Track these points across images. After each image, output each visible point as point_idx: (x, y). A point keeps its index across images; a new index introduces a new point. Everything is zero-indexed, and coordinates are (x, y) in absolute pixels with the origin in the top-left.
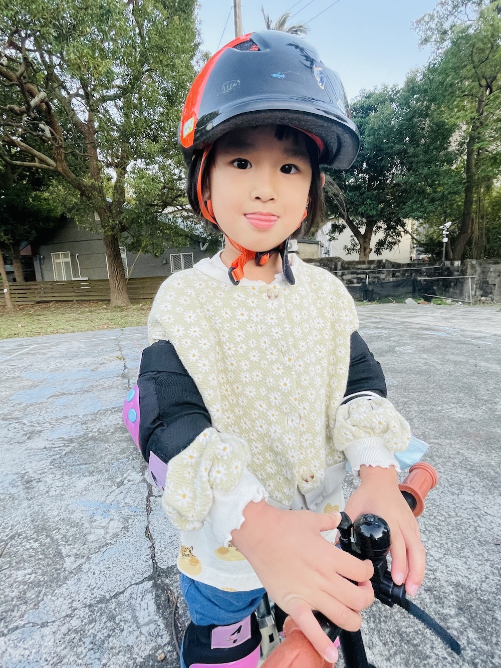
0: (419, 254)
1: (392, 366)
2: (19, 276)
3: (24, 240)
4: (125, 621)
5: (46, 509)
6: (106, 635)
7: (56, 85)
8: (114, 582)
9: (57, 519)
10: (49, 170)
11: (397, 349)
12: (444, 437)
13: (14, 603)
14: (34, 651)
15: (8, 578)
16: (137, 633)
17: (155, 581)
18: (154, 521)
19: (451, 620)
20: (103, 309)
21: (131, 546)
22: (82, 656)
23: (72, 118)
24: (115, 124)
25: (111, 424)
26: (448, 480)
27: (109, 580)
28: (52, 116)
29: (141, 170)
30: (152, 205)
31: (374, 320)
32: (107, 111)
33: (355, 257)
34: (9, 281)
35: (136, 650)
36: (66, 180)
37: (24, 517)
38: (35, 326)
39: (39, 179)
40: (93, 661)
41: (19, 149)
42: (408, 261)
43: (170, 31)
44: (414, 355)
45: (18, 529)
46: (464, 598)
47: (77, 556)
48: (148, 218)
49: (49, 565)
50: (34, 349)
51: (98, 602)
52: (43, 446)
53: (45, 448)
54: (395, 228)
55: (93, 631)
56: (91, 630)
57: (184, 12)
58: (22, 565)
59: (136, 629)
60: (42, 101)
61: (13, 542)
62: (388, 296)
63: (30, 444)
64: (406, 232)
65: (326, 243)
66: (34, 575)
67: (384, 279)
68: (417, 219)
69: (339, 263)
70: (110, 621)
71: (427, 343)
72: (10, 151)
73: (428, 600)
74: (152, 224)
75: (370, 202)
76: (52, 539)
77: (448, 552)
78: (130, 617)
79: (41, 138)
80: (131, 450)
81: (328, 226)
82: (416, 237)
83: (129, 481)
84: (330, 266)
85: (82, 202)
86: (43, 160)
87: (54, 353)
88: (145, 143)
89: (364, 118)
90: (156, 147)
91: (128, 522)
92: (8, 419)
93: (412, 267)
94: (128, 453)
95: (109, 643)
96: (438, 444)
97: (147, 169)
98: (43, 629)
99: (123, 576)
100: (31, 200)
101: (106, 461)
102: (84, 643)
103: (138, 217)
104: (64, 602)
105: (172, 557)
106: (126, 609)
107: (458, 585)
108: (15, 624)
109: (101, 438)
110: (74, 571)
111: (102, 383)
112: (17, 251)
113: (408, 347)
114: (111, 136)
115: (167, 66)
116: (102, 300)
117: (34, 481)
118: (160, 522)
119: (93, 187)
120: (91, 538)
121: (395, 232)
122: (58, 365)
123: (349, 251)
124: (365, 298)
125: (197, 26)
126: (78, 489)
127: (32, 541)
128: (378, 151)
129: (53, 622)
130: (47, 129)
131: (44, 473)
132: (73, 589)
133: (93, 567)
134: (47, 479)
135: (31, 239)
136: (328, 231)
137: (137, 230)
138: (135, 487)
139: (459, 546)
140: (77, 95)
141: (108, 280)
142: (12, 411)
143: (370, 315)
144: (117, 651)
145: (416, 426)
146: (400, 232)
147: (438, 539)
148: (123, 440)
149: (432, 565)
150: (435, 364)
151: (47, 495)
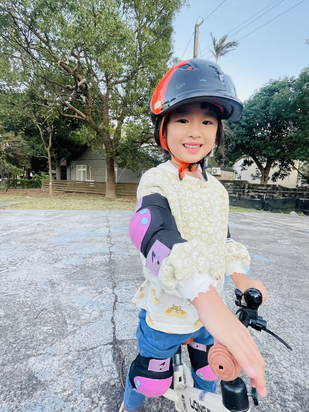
0: (303, 183)
1: (274, 251)
2: (58, 176)
3: (64, 157)
4: (95, 362)
5: (60, 299)
6: (85, 367)
7: (92, 75)
8: (92, 341)
9: (66, 305)
10: (82, 119)
11: (279, 241)
12: (302, 298)
13: (41, 342)
14: (48, 367)
15: (39, 329)
16: (101, 369)
17: (114, 345)
18: (116, 315)
19: (289, 402)
20: (101, 199)
21: (103, 326)
22: (72, 374)
23: (98, 92)
24: (120, 96)
25: (99, 261)
26: (301, 324)
27: (89, 340)
28: (87, 91)
29: (131, 122)
30: (135, 142)
31: (266, 222)
32: (116, 89)
33: (258, 181)
34: (53, 179)
35: (100, 378)
36: (90, 125)
37: (49, 301)
38: (64, 204)
39: (76, 124)
40: (77, 378)
41: (68, 108)
42: (295, 187)
43: (156, 47)
44: (290, 246)
45: (46, 306)
46: (300, 392)
47: (74, 325)
48: (132, 149)
49: (59, 327)
50: (61, 217)
51: (83, 350)
52: (62, 267)
53: (63, 268)
54: (286, 166)
55: (78, 363)
56: (78, 362)
57: (166, 36)
58: (46, 324)
59: (101, 367)
60: (84, 83)
61: (43, 312)
62: (278, 208)
63: (55, 265)
64: (294, 168)
65: (239, 172)
66: (51, 330)
67: (276, 197)
68: (303, 161)
69: (247, 185)
70: (88, 361)
71: (301, 240)
72: (63, 109)
73: (275, 388)
74: (134, 153)
75: (271, 148)
76: (62, 314)
77: (293, 365)
78: (98, 361)
79: (80, 103)
80: (108, 276)
81: (242, 161)
82: (301, 173)
83: (105, 292)
84: (241, 186)
85: (97, 138)
86: (80, 114)
87: (72, 220)
88: (135, 107)
89: (271, 96)
90: (141, 109)
91: (102, 313)
92: (46, 251)
93: (297, 191)
94: (107, 278)
95: (86, 371)
96: (298, 301)
97: (135, 122)
98: (53, 357)
99: (97, 340)
100: (70, 135)
101: (94, 280)
102: (73, 368)
103: (127, 148)
104: (66, 346)
105: (125, 335)
106: (97, 356)
107: (297, 384)
108: (40, 352)
109: (93, 267)
110: (72, 332)
111: (96, 238)
112: (59, 162)
113: (287, 241)
114: (117, 102)
115: (152, 65)
116: (101, 194)
117: (56, 284)
118: (120, 316)
119: (104, 130)
120: (82, 317)
121: (286, 168)
122: (74, 226)
123: (254, 177)
124: (262, 208)
125: (172, 43)
126: (78, 292)
127: (52, 313)
128: (279, 116)
129: (59, 355)
130: (84, 98)
131: (61, 281)
132: (71, 341)
133: (82, 332)
134: (62, 284)
135: (67, 157)
136: (241, 164)
137: (125, 156)
138: (108, 296)
139: (302, 362)
140: (102, 80)
141: (105, 183)
142: (48, 247)
143: (263, 219)
144: (90, 376)
145: (284, 288)
146: (290, 168)
147: (287, 356)
148: (104, 271)
149: (281, 370)
150: (303, 253)
151: (62, 292)
